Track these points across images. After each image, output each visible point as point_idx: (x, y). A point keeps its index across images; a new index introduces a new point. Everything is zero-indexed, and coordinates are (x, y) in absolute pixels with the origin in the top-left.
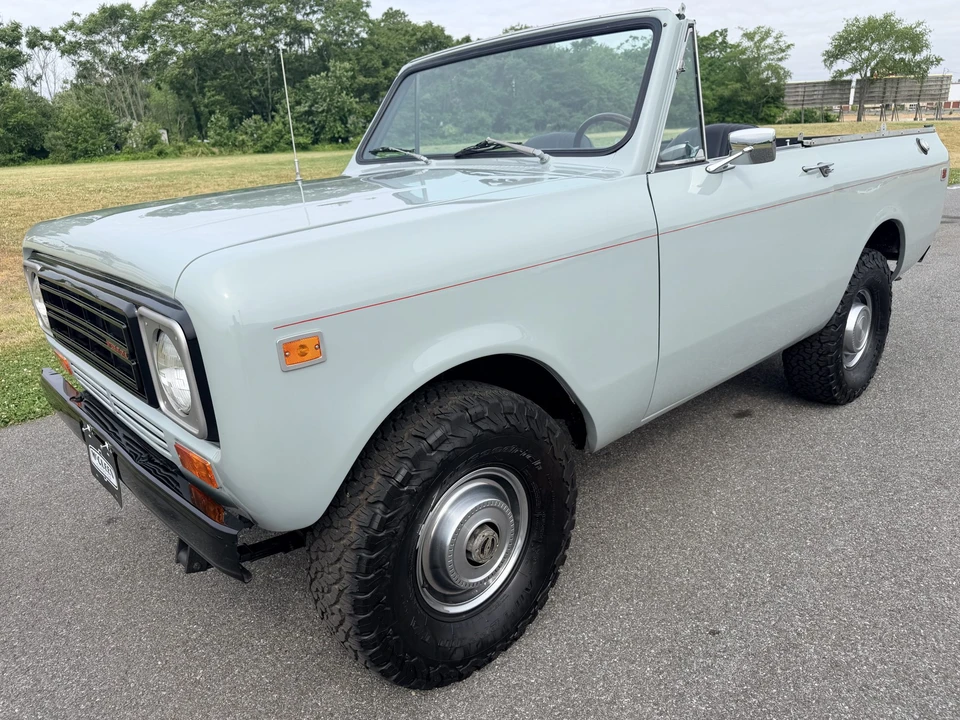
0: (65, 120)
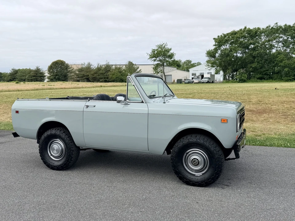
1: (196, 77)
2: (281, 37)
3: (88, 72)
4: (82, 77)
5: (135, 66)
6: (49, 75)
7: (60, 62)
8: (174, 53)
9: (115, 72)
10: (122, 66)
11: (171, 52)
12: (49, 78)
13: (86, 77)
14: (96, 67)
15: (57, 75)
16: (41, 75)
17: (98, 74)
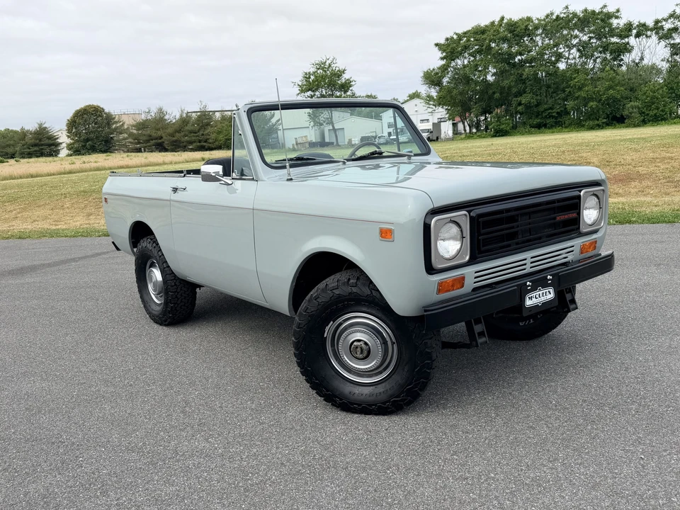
0: (645, 94)
2: (576, 37)
3: (158, 130)
4: (148, 141)
6: (69, 141)
7: (93, 110)
8: (351, 80)
9: (223, 127)
11: (346, 76)
12: (70, 147)
13: (154, 141)
14: (178, 117)
15: (87, 140)
16: (51, 142)
17: (182, 134)
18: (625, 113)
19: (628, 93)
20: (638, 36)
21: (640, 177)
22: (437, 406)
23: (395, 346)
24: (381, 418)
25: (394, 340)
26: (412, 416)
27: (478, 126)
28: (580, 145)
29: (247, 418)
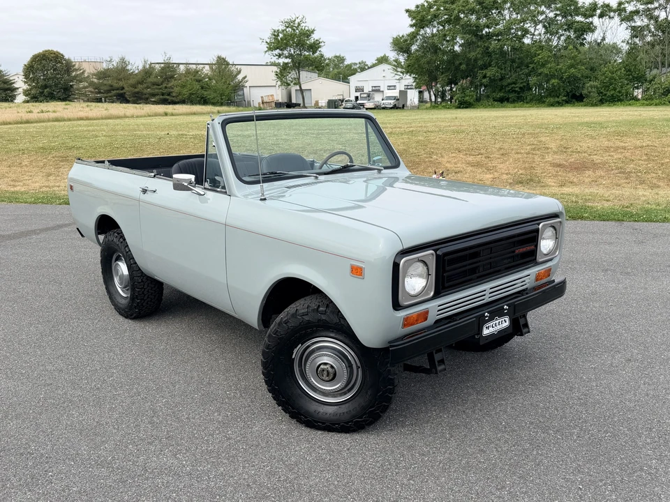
0: (604, 74)
1: (365, 95)
2: (543, 13)
3: (120, 80)
4: (109, 91)
5: (233, 68)
6: (26, 87)
7: (52, 55)
8: (321, 41)
9: (187, 81)
10: (202, 66)
11: (315, 37)
12: (26, 93)
13: (115, 92)
14: (141, 68)
15: (46, 87)
16: (6, 86)
17: (145, 85)
18: (585, 92)
19: (588, 72)
20: (601, 16)
21: (595, 166)
22: (397, 424)
23: (360, 370)
24: (344, 435)
25: (359, 365)
26: (372, 434)
27: (443, 97)
28: (540, 126)
29: (214, 431)
